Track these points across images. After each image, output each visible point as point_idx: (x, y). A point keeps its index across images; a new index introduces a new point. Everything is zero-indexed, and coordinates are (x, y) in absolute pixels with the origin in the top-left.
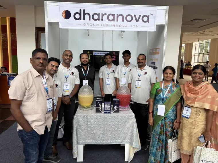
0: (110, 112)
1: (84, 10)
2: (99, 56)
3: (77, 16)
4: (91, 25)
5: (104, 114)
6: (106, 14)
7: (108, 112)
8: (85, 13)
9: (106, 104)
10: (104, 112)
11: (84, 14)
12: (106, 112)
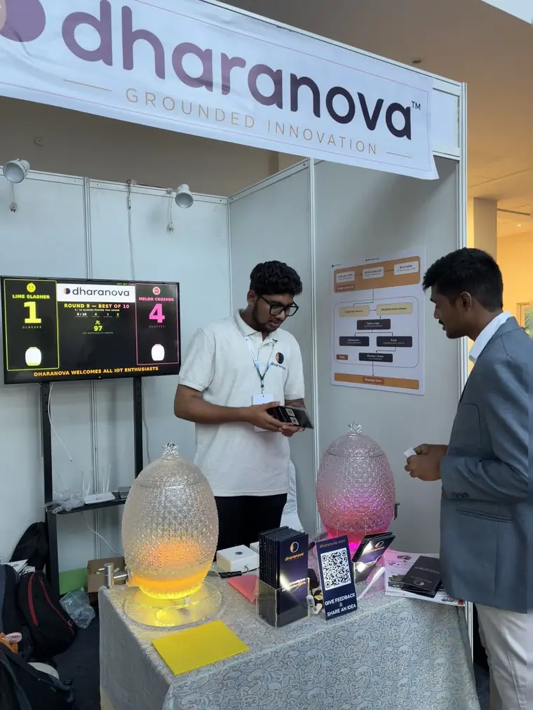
0: (354, 601)
1: (127, 12)
2: (85, 303)
3: (88, 37)
4: (170, 103)
5: (328, 618)
6: (240, 62)
7: (346, 603)
8: (134, 29)
9: (329, 554)
10: (328, 609)
11: (130, 37)
12: (335, 606)
